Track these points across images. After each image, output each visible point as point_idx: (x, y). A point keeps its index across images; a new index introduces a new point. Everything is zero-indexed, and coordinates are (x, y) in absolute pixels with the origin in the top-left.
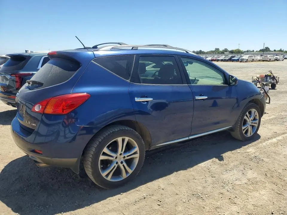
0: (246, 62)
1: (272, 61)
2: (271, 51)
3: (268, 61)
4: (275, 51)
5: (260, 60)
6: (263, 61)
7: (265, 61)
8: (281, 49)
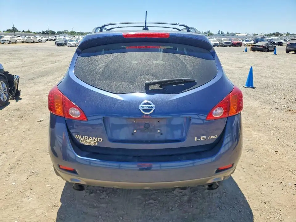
0: (9, 43)
1: (36, 43)
2: (19, 32)
3: (32, 43)
4: (23, 31)
5: (23, 42)
6: (27, 42)
7: (29, 42)
8: (29, 30)
